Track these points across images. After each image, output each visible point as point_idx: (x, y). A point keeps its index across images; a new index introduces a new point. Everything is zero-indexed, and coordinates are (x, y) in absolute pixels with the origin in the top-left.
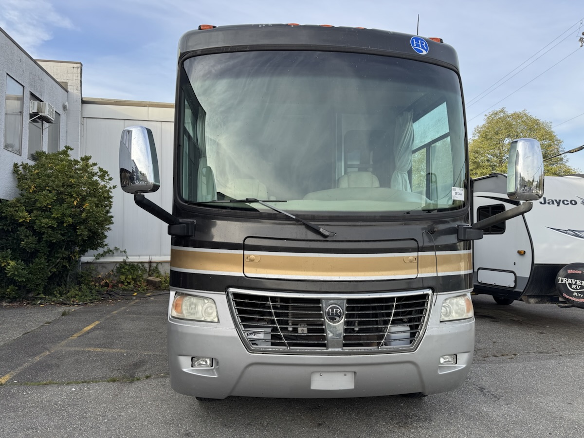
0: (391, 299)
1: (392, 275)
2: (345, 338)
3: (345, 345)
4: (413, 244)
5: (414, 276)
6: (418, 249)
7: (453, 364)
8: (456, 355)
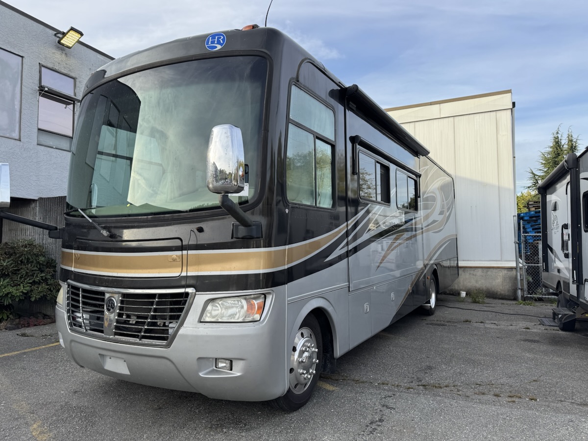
0: (153, 296)
1: (156, 273)
2: (117, 328)
3: (116, 334)
4: (177, 243)
5: (177, 274)
6: (181, 248)
7: (228, 370)
8: (231, 362)
